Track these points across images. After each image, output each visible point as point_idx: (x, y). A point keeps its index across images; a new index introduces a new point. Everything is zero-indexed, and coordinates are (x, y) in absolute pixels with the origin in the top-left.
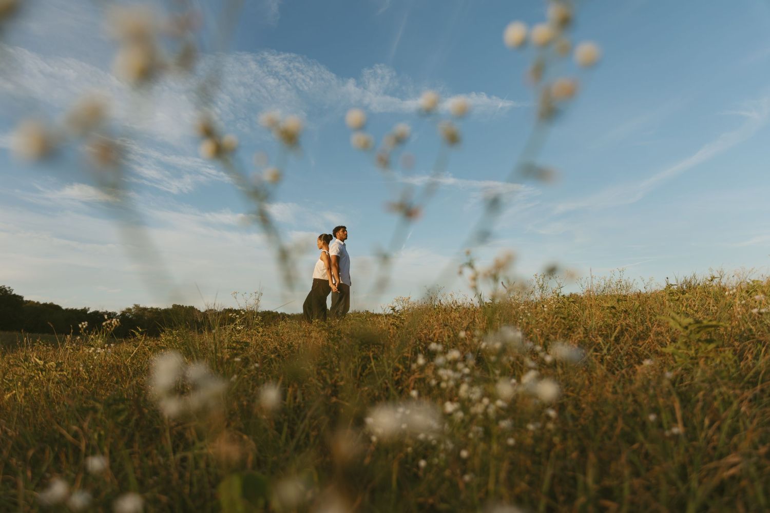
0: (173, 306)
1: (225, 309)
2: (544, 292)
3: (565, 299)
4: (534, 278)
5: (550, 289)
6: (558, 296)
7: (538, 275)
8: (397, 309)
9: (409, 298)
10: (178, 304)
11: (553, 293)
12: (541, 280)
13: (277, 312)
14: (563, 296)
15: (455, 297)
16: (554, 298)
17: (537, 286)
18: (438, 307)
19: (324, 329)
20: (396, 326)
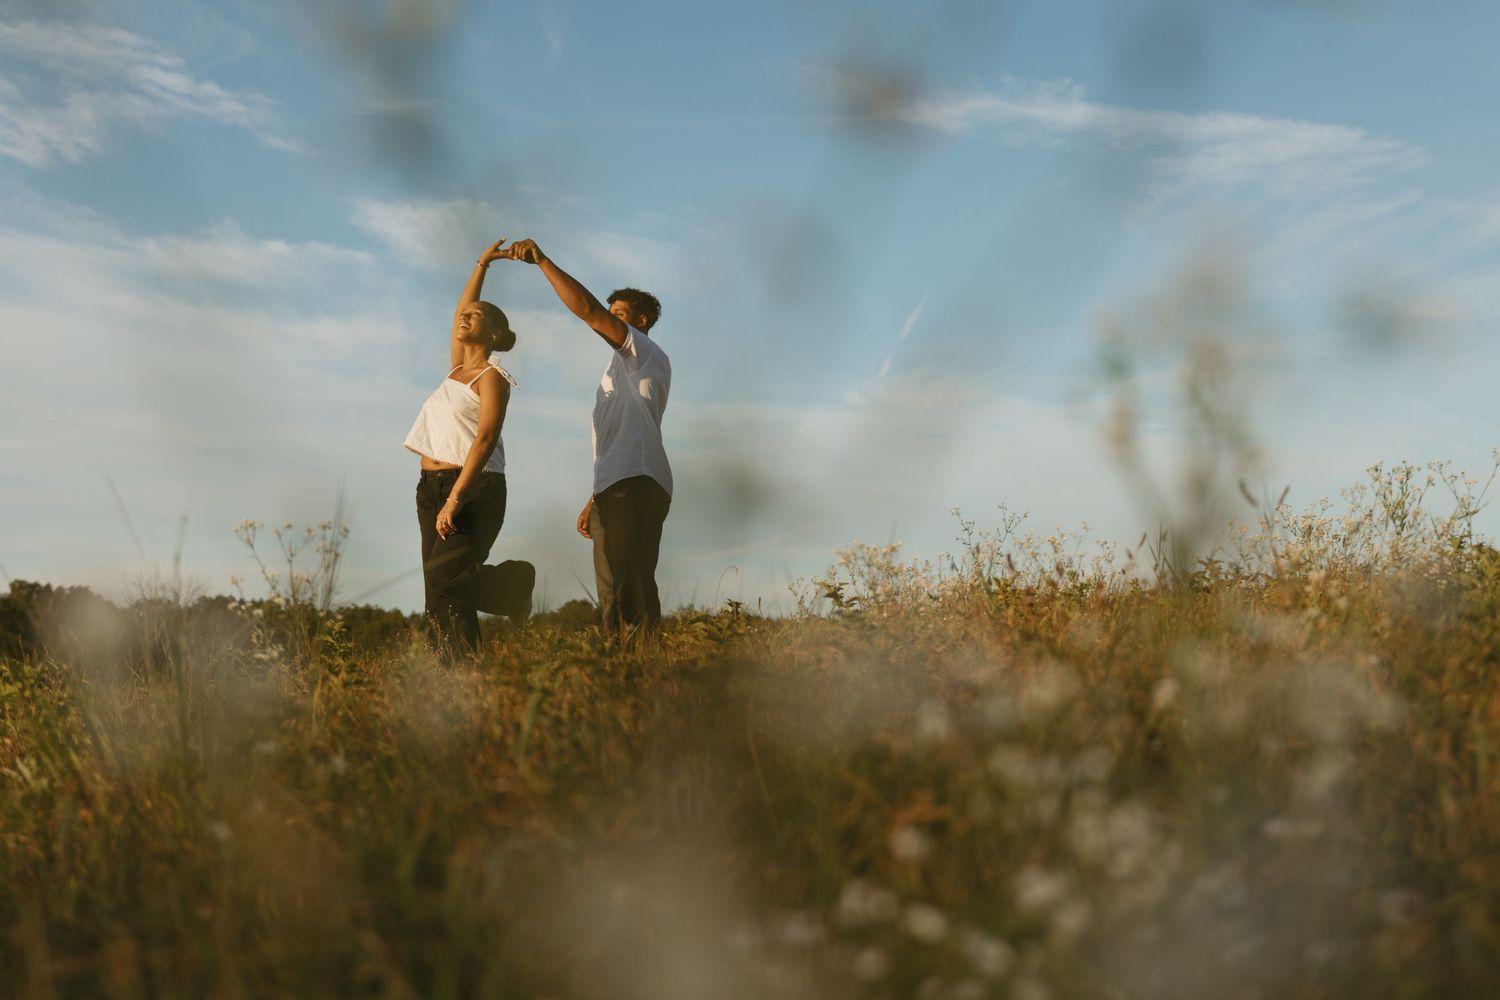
0: (13, 586)
1: (204, 600)
2: (1405, 534)
3: (1484, 558)
4: (1367, 480)
5: (1428, 521)
6: (1460, 546)
7: (1386, 469)
8: (848, 593)
9: (893, 549)
10: (31, 580)
11: (1440, 536)
12: (1396, 486)
13: (397, 613)
14: (1479, 547)
15: (1069, 550)
16: (1443, 553)
17: (1380, 512)
18: (1005, 587)
19: (576, 661)
20: (846, 651)
